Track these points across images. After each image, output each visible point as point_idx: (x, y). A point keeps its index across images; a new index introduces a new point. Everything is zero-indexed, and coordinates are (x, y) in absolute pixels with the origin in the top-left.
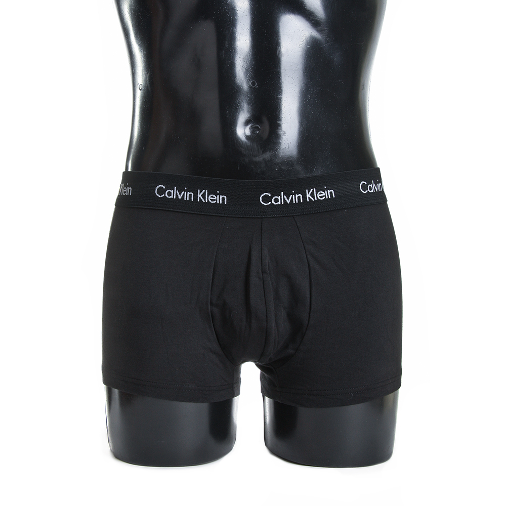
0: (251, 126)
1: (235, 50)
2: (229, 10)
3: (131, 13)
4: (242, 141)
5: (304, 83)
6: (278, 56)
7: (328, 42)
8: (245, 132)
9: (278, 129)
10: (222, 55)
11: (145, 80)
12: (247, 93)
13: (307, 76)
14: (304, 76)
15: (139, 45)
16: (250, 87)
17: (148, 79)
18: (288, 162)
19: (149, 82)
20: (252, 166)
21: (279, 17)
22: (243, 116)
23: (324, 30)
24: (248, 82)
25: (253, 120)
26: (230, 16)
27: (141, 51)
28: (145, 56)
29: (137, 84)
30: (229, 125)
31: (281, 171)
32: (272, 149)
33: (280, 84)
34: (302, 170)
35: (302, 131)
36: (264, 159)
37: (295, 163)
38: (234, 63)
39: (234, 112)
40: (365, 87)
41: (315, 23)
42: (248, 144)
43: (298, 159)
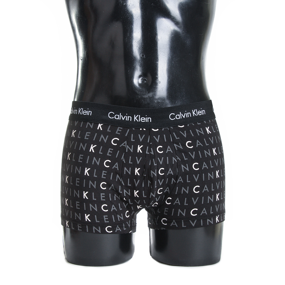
0: (142, 79)
1: (133, 37)
2: (129, 16)
3: (77, 18)
4: (137, 87)
5: (170, 55)
6: (156, 41)
7: (183, 33)
8: (138, 82)
9: (156, 80)
10: (126, 40)
12: (140, 61)
13: (172, 52)
14: (170, 51)
15: (81, 36)
16: (141, 58)
17: (85, 54)
18: (163, 99)
19: (86, 55)
20: (143, 100)
21: (157, 20)
22: (137, 73)
23: (181, 27)
24: (140, 55)
25: (144, 75)
26: (130, 19)
27: (82, 39)
28: (84, 42)
29: (79, 57)
30: (129, 78)
31: (158, 103)
32: (153, 91)
33: (157, 56)
34: (170, 102)
35: (169, 81)
36: (149, 97)
37: (166, 99)
38: (132, 44)
39: (132, 71)
40: (203, 58)
41: (176, 23)
42: (140, 88)
43: (167, 96)
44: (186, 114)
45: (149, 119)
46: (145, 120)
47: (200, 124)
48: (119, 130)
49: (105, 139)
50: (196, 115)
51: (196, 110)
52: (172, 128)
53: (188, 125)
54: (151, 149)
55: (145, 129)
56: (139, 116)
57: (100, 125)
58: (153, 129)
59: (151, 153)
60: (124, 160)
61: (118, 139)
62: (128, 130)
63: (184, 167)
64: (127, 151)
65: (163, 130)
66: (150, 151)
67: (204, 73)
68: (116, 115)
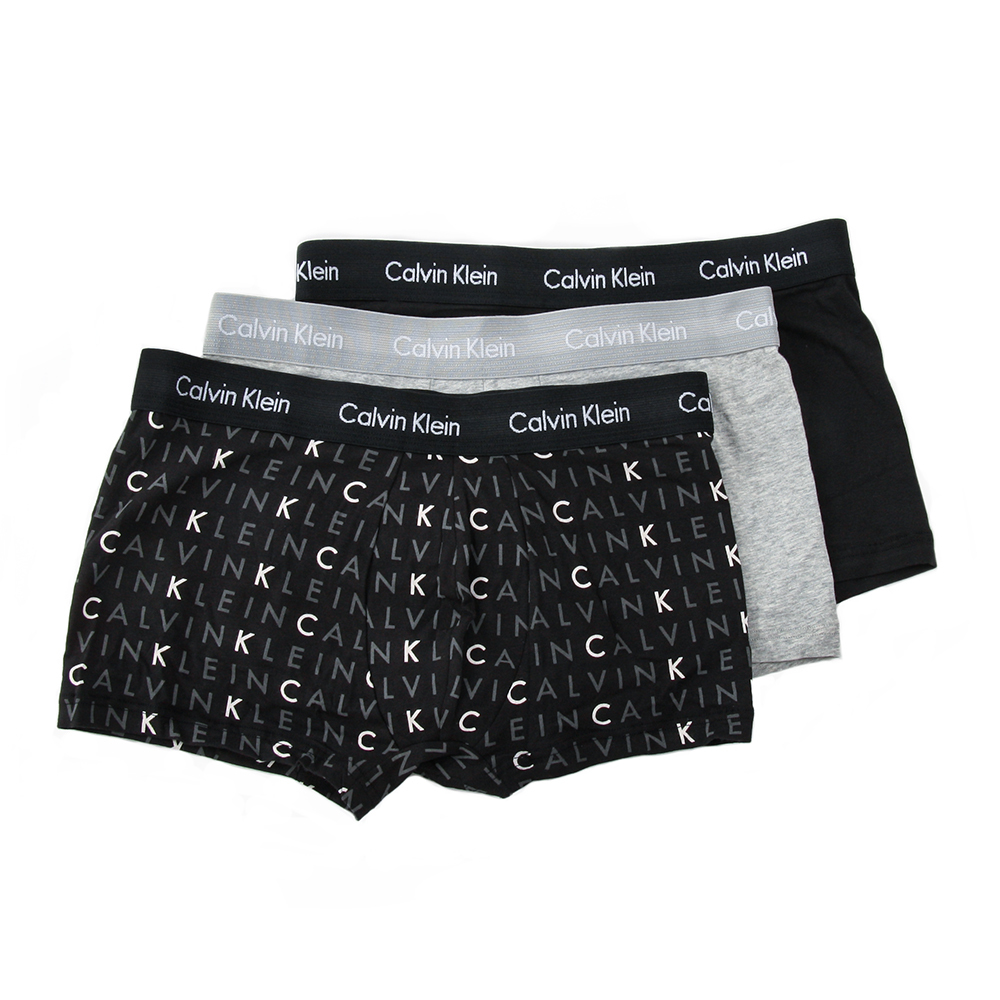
44: (560, 419)
45: (455, 428)
46: (443, 430)
47: (604, 450)
48: (369, 460)
49: (326, 483)
50: (594, 424)
51: (597, 406)
52: (516, 457)
53: (565, 454)
54: (458, 513)
55: (440, 457)
56: (426, 417)
57: (313, 445)
58: (461, 458)
59: (457, 526)
60: (376, 552)
61: (364, 486)
62: (395, 459)
63: (548, 577)
64: (385, 522)
65: (491, 461)
66: (452, 520)
68: (361, 414)
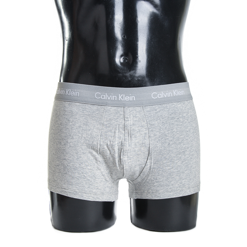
0: (123, 58)
1: (115, 19)
4: (119, 66)
5: (150, 36)
6: (136, 23)
7: (162, 16)
8: (120, 61)
9: (137, 59)
10: (108, 22)
11: (69, 36)
12: (121, 41)
14: (150, 33)
15: (66, 18)
16: (123, 38)
18: (143, 77)
19: (71, 36)
20: (124, 78)
21: (137, 3)
22: (119, 52)
23: (160, 9)
24: (122, 36)
25: (125, 55)
26: (112, 2)
27: (67, 21)
28: (69, 23)
29: (65, 38)
30: (112, 57)
31: (139, 80)
32: (134, 70)
33: (138, 37)
34: (149, 80)
35: (149, 61)
36: (130, 75)
37: (146, 77)
38: (114, 26)
39: (115, 51)
40: (180, 39)
41: (155, 6)
42: (122, 67)
43: (147, 75)
67: (181, 53)
